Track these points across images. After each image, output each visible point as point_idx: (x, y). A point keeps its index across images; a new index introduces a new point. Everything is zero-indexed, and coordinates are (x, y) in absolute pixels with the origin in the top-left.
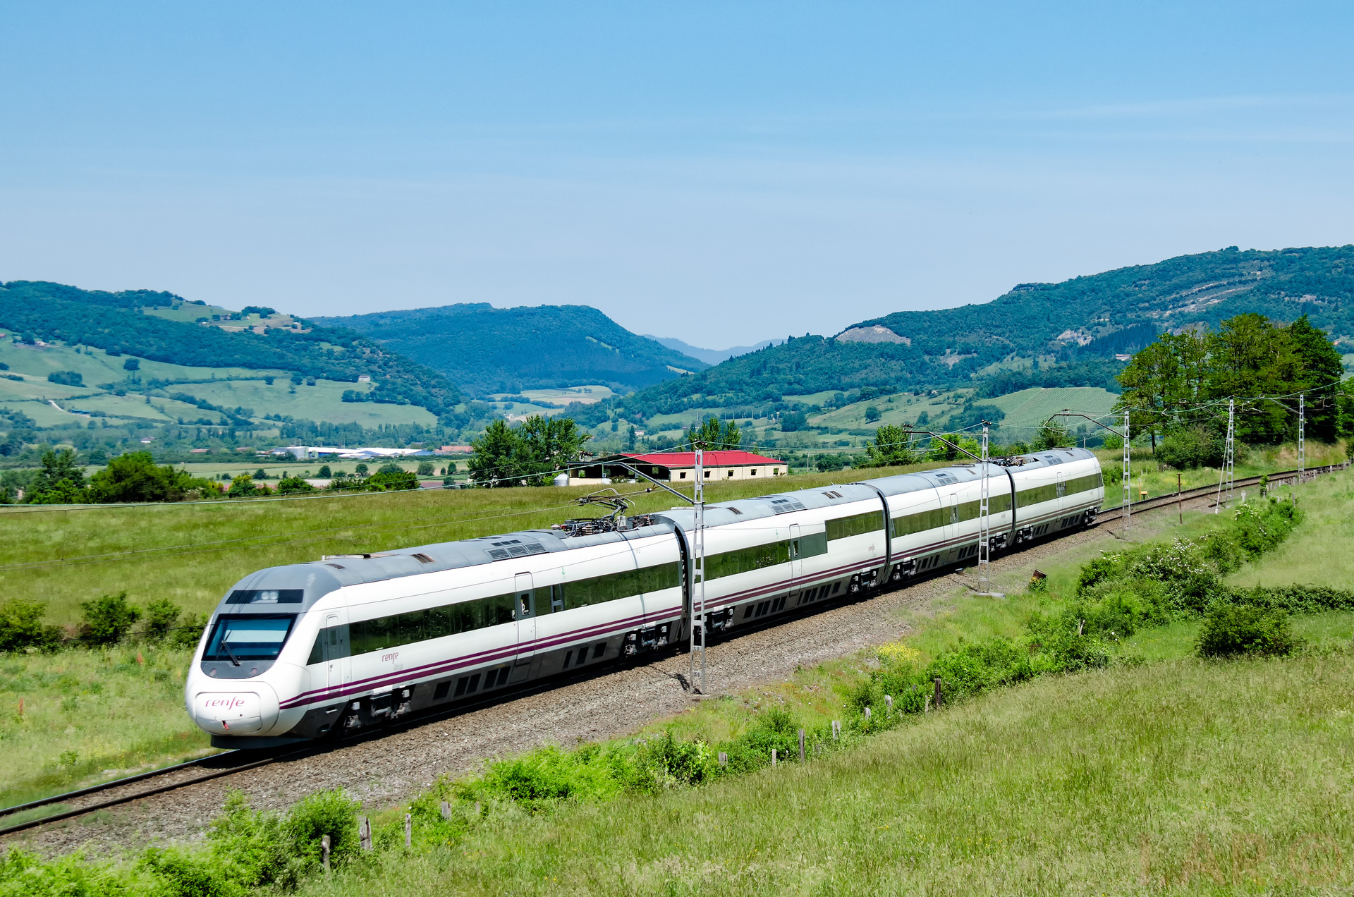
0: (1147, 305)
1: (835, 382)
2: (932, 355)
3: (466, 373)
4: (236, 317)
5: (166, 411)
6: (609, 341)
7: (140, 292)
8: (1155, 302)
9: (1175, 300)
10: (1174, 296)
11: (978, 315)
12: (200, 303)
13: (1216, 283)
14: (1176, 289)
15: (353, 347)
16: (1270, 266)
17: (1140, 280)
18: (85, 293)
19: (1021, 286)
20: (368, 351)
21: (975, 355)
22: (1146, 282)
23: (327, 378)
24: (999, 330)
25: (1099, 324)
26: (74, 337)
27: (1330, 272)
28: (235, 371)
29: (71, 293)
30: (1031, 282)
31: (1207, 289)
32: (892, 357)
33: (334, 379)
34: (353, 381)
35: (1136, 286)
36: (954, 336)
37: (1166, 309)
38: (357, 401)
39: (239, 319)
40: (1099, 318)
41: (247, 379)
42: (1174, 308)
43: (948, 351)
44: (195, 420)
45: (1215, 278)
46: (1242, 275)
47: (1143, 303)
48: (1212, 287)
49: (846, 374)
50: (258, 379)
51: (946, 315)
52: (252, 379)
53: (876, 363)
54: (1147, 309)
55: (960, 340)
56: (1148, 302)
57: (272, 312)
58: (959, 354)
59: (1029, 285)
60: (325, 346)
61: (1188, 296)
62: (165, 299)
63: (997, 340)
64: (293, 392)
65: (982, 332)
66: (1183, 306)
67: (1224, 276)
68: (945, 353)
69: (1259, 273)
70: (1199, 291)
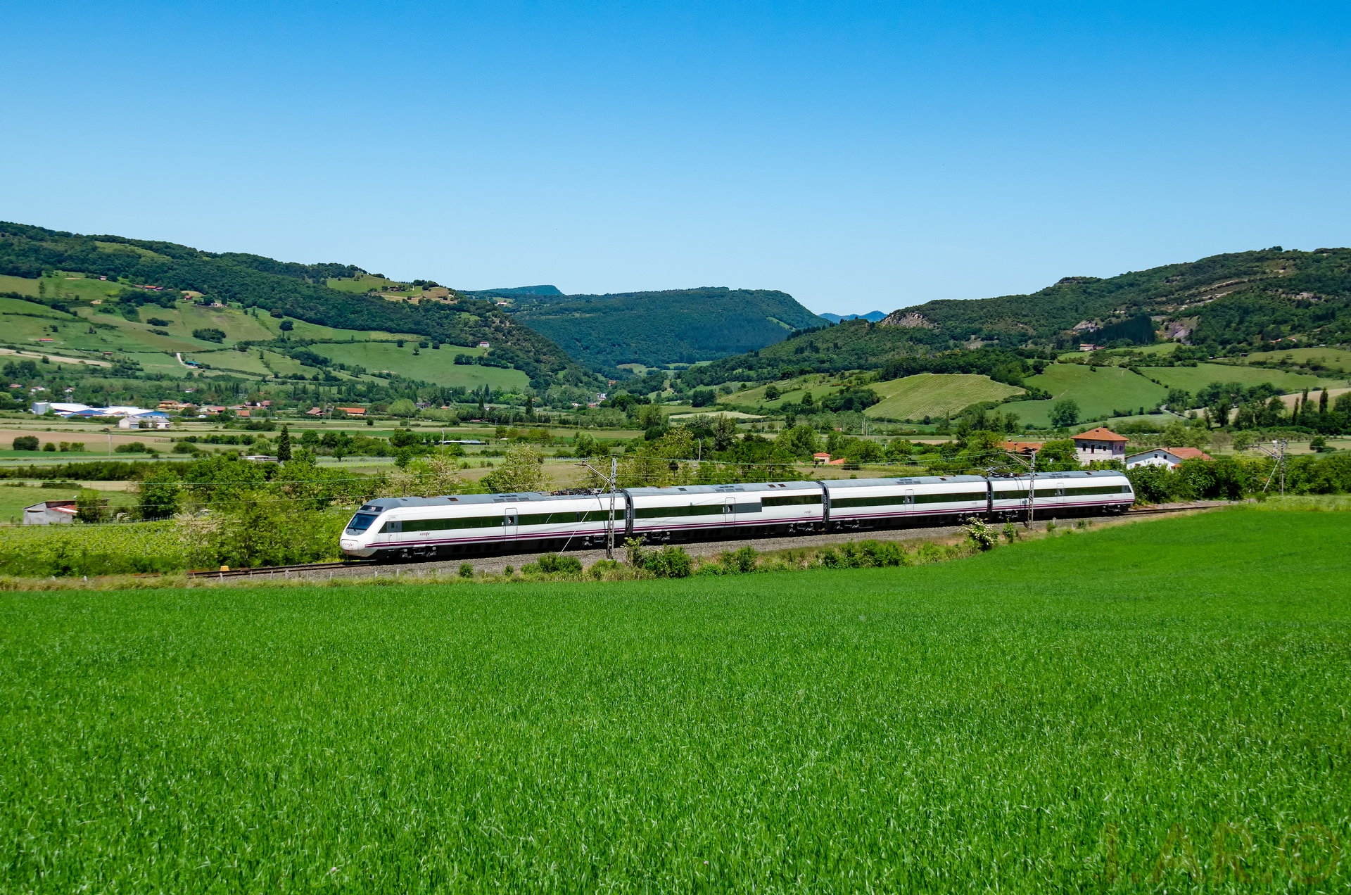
0: (1164, 299)
1: (863, 362)
2: (957, 340)
3: (653, 345)
4: (402, 288)
5: (271, 366)
6: (789, 321)
7: (331, 265)
8: (1172, 297)
9: (1194, 295)
10: (1193, 291)
11: (1010, 305)
12: (380, 276)
13: (1237, 281)
14: (1196, 284)
15: (485, 317)
16: (1294, 265)
17: (1173, 276)
18: (280, 264)
19: (1067, 279)
20: (497, 321)
21: (997, 341)
22: (1178, 278)
23: (451, 343)
24: (1026, 319)
25: (1114, 316)
26: (249, 301)
27: (1333, 271)
28: (375, 335)
29: (266, 265)
30: (1076, 275)
31: (1227, 285)
32: (920, 341)
33: (456, 344)
34: (472, 347)
35: (1167, 282)
36: (983, 323)
37: (1183, 304)
38: (466, 364)
39: (404, 290)
40: (1115, 310)
41: (382, 341)
42: (1191, 302)
43: (973, 337)
44: (290, 374)
45: (1238, 275)
46: (1265, 273)
47: (1162, 297)
48: (1232, 284)
49: (874, 355)
50: (391, 342)
51: (982, 304)
52: (387, 341)
53: (904, 346)
54: (1164, 303)
55: (987, 328)
56: (1166, 296)
57: (435, 285)
58: (982, 340)
59: (1073, 278)
60: (465, 315)
61: (1206, 291)
62: (352, 272)
63: (1023, 328)
64: (416, 354)
65: (1010, 321)
66: (1199, 301)
67: (1245, 273)
68: (969, 339)
69: (1281, 271)
70: (1218, 287)
